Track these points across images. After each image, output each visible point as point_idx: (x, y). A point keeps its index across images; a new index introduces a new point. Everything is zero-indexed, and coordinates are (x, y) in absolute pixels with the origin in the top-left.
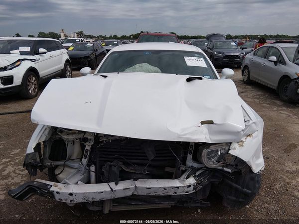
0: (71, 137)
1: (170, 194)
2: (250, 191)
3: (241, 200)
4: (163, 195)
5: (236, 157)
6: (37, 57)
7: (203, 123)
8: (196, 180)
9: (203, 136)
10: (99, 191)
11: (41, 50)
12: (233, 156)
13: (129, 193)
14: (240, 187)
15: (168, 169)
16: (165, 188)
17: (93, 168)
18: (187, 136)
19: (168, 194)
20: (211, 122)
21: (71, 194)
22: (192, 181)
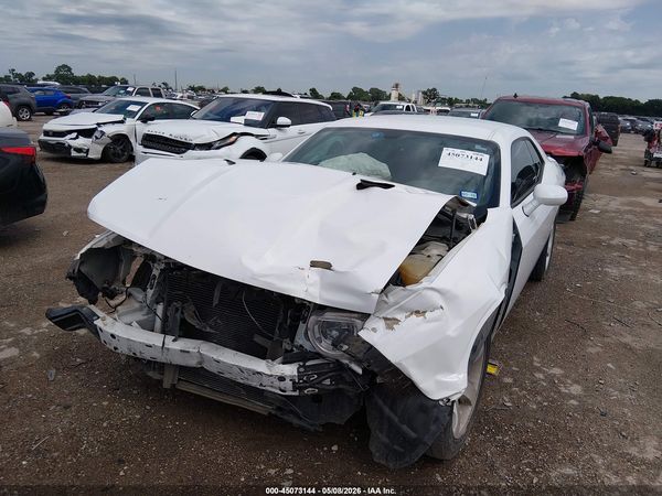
0: (139, 250)
1: (254, 384)
2: (413, 435)
3: (396, 447)
4: (242, 381)
5: (372, 346)
7: (314, 264)
8: (299, 372)
10: (146, 342)
11: (282, 120)
12: (364, 342)
13: (193, 363)
14: (396, 420)
15: (258, 339)
16: (241, 369)
17: (160, 309)
19: (250, 383)
20: (327, 266)
21: (113, 336)
22: (290, 370)
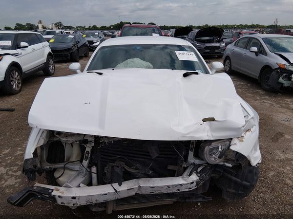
0: (70, 140)
1: (173, 191)
2: (248, 184)
3: (240, 192)
4: (166, 192)
5: (237, 152)
6: (18, 51)
7: (204, 120)
8: (198, 177)
9: (205, 134)
10: (103, 193)
11: (23, 44)
12: (234, 151)
13: (133, 193)
14: (239, 180)
15: (170, 167)
16: (168, 187)
17: (94, 170)
18: (191, 135)
19: (171, 191)
20: (213, 120)
21: (74, 198)
22: (194, 177)
